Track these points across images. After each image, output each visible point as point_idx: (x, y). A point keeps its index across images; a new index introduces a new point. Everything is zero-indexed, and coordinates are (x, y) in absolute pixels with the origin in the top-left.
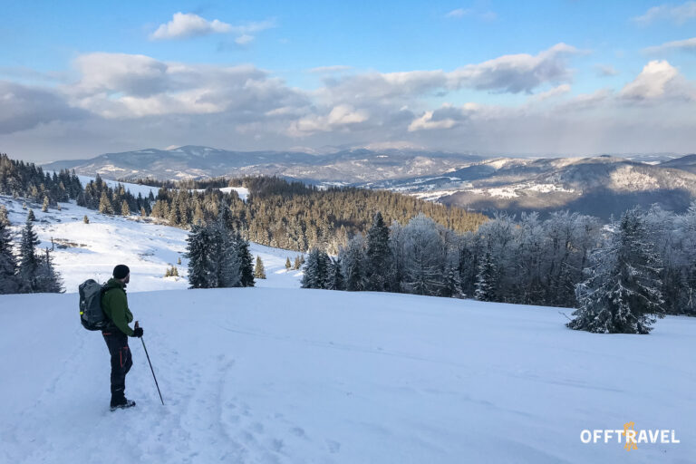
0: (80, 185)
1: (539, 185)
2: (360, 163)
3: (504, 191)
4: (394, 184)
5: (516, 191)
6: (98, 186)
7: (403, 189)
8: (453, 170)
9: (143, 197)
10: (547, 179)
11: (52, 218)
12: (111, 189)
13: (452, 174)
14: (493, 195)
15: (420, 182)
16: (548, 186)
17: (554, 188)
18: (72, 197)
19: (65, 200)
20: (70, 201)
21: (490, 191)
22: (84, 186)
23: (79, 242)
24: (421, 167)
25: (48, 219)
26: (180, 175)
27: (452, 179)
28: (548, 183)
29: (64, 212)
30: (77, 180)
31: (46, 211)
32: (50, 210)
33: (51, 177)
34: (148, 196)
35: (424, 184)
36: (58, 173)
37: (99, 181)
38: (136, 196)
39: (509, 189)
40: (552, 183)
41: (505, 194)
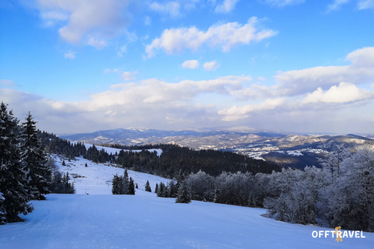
0: (85, 149)
1: (314, 150)
2: (221, 136)
3: (295, 152)
4: (238, 147)
5: (301, 152)
6: (93, 149)
7: (243, 150)
8: (269, 141)
9: (113, 154)
10: (318, 147)
11: (72, 164)
12: (98, 151)
13: (268, 143)
14: (289, 154)
15: (252, 146)
16: (319, 150)
17: (322, 151)
18: (81, 154)
19: (78, 156)
20: (80, 156)
21: (288, 152)
22: (87, 149)
23: (82, 176)
24: (252, 139)
25: (70, 165)
26: (133, 141)
27: (268, 145)
28: (319, 148)
29: (77, 162)
30: (84, 147)
31: (70, 161)
32: (71, 161)
33: (74, 145)
34: (115, 154)
35: (253, 147)
36: (76, 144)
37: (94, 147)
38: (109, 154)
39: (298, 151)
40: (321, 148)
41: (295, 154)
